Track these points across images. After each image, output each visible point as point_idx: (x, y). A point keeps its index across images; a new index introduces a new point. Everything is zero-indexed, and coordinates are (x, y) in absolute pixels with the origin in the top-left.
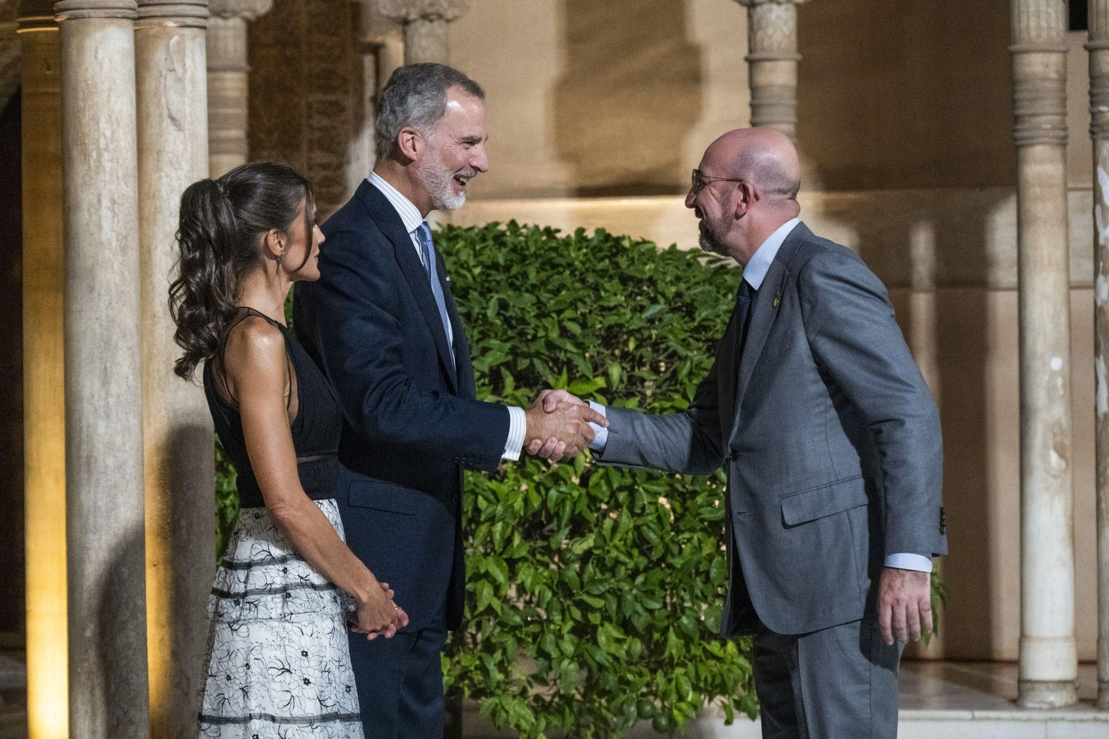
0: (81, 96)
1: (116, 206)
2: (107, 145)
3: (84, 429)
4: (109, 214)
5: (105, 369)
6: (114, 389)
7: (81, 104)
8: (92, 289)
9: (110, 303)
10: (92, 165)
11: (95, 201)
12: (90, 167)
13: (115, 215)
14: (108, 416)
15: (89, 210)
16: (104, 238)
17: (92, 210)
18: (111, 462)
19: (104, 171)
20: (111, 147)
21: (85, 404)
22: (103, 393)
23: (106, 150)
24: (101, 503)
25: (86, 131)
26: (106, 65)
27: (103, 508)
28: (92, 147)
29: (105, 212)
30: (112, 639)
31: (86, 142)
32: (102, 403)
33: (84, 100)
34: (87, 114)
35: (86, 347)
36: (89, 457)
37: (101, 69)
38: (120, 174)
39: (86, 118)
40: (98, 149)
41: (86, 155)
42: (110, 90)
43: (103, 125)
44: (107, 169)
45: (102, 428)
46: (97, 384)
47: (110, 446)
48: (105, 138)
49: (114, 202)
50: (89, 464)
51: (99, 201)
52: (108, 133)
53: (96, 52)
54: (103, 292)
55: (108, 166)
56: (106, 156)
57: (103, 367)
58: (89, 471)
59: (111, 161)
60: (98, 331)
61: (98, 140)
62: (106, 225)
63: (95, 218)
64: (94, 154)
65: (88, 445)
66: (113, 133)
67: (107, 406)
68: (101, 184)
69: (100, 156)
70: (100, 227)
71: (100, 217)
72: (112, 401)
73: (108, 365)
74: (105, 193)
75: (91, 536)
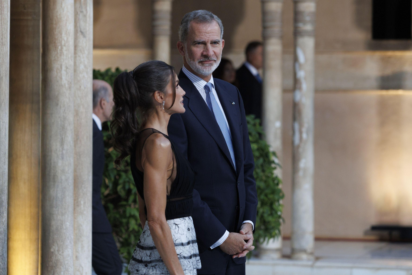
0: (54, 22)
1: (68, 70)
2: (65, 44)
3: (53, 164)
4: (65, 73)
5: (62, 138)
6: (65, 147)
7: (54, 26)
8: (57, 105)
9: (65, 111)
10: (59, 51)
11: (59, 67)
12: (57, 53)
13: (67, 73)
14: (63, 158)
15: (57, 72)
16: (63, 83)
17: (58, 71)
18: (63, 178)
19: (64, 55)
20: (67, 44)
21: (53, 153)
22: (61, 149)
23: (65, 45)
24: (59, 195)
25: (56, 37)
26: (65, 10)
27: (60, 197)
28: (58, 44)
29: (63, 72)
30: (63, 252)
31: (56, 42)
32: (61, 153)
33: (56, 24)
34: (57, 30)
35: (54, 130)
36: (54, 176)
37: (63, 11)
38: (69, 56)
39: (56, 32)
40: (61, 45)
41: (56, 47)
42: (67, 20)
43: (63, 35)
44: (65, 54)
45: (60, 163)
46: (58, 144)
47: (63, 171)
48: (64, 41)
49: (67, 68)
50: (54, 178)
51: (61, 67)
52: (65, 39)
53: (62, 4)
54: (62, 106)
55: (65, 52)
56: (64, 48)
57: (61, 138)
58: (54, 182)
59: (66, 50)
60: (60, 122)
61: (61, 41)
62: (64, 78)
63: (59, 74)
64: (60, 47)
65: (54, 170)
66: (67, 39)
67: (62, 154)
68: (62, 60)
69: (62, 48)
70: (61, 78)
71: (61, 74)
72: (64, 152)
73: (63, 137)
74: (63, 64)
75: (54, 209)
